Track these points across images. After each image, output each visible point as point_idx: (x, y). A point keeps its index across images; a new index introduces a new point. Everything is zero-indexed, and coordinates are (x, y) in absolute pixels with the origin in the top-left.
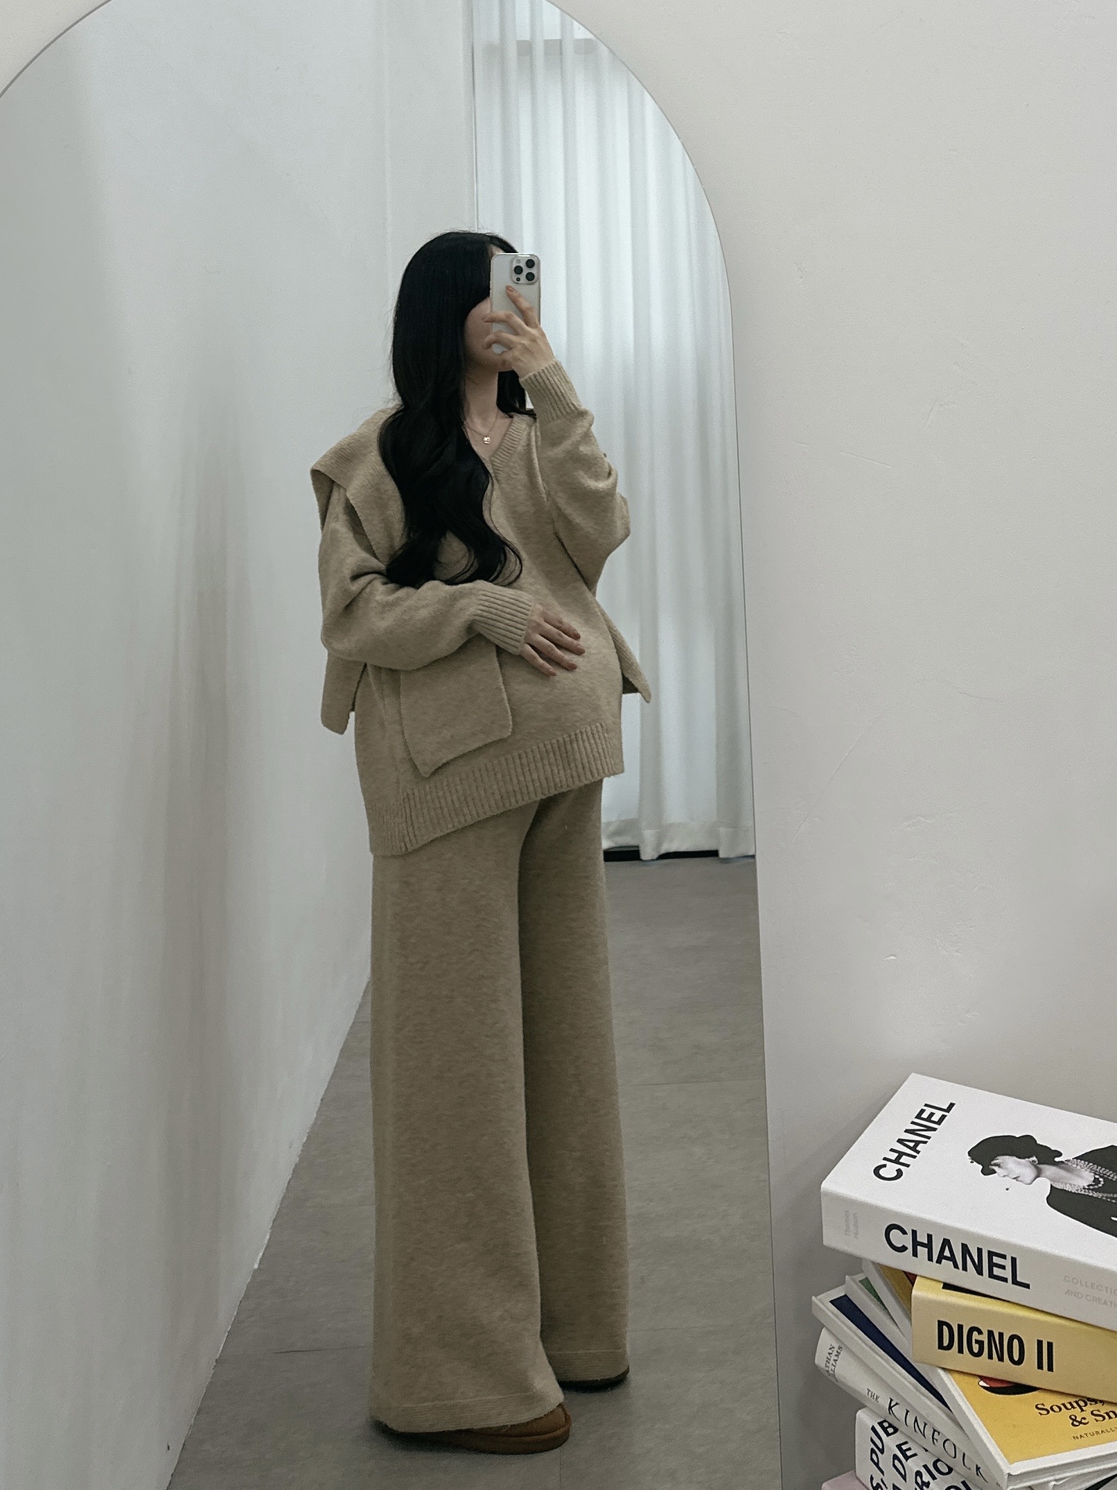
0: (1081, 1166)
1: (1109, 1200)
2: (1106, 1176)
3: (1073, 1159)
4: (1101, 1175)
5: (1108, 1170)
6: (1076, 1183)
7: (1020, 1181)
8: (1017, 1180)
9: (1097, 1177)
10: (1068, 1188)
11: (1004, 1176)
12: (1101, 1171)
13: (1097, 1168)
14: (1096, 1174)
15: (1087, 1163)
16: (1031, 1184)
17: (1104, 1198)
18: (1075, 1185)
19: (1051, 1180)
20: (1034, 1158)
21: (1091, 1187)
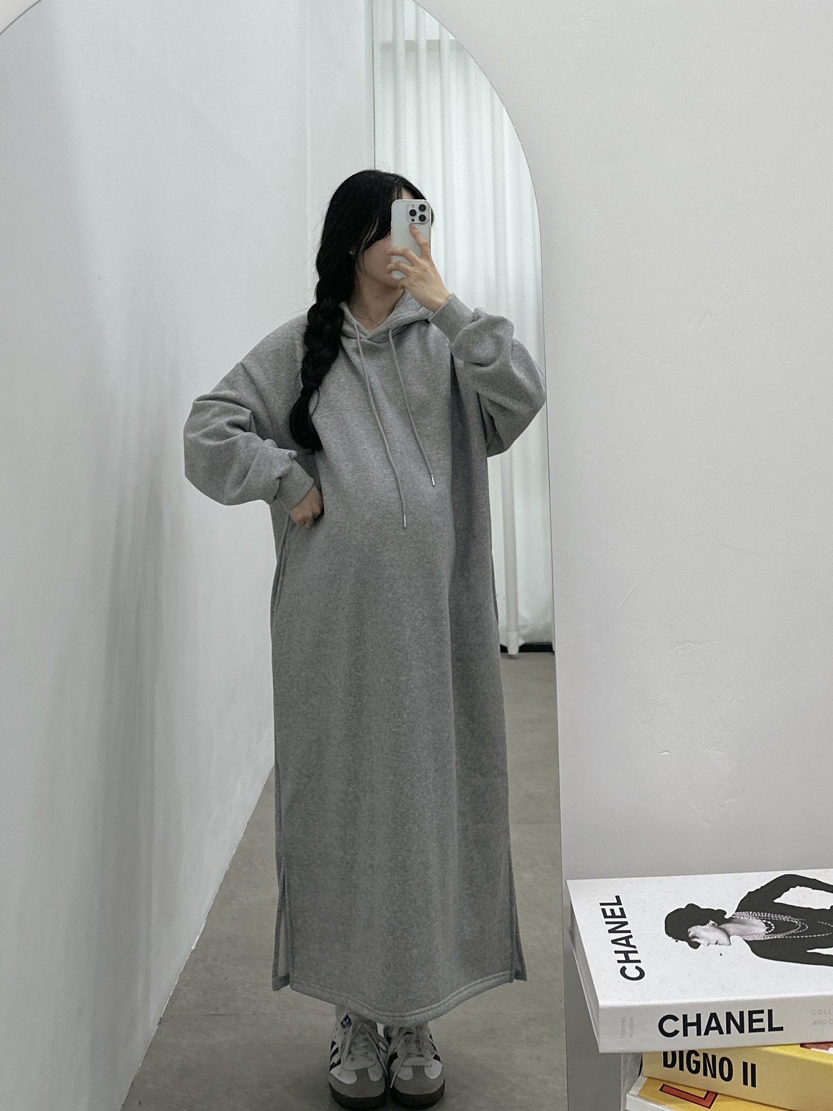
0: (746, 916)
1: (790, 937)
2: (769, 919)
4: (766, 918)
5: (766, 913)
6: (758, 932)
7: (723, 945)
8: (719, 945)
9: (764, 921)
10: (757, 939)
11: (708, 945)
12: (762, 915)
13: (758, 914)
16: (730, 944)
17: (787, 937)
18: (758, 934)
19: (741, 935)
20: (711, 922)
21: (770, 931)
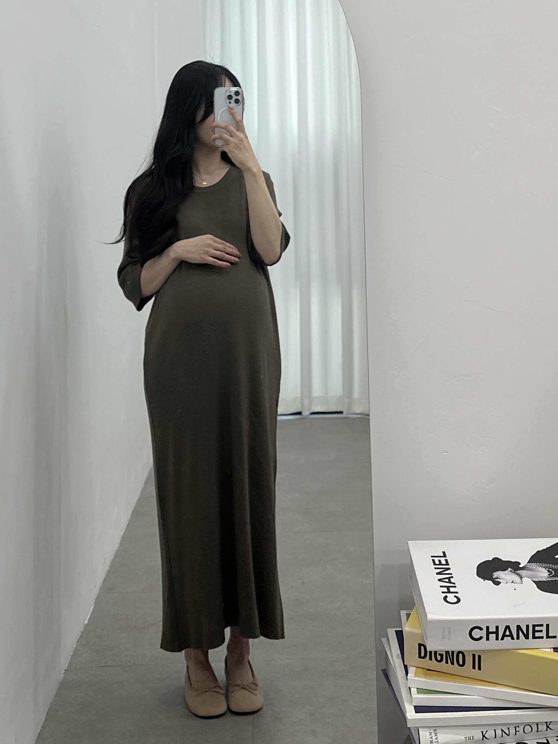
0: (535, 566)
3: (527, 563)
6: (542, 576)
10: (541, 580)
11: (506, 583)
13: (543, 565)
14: (547, 568)
15: (535, 563)
19: (529, 578)
